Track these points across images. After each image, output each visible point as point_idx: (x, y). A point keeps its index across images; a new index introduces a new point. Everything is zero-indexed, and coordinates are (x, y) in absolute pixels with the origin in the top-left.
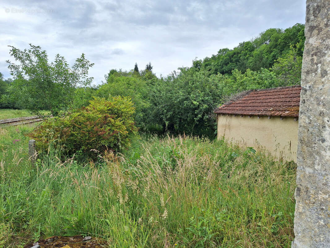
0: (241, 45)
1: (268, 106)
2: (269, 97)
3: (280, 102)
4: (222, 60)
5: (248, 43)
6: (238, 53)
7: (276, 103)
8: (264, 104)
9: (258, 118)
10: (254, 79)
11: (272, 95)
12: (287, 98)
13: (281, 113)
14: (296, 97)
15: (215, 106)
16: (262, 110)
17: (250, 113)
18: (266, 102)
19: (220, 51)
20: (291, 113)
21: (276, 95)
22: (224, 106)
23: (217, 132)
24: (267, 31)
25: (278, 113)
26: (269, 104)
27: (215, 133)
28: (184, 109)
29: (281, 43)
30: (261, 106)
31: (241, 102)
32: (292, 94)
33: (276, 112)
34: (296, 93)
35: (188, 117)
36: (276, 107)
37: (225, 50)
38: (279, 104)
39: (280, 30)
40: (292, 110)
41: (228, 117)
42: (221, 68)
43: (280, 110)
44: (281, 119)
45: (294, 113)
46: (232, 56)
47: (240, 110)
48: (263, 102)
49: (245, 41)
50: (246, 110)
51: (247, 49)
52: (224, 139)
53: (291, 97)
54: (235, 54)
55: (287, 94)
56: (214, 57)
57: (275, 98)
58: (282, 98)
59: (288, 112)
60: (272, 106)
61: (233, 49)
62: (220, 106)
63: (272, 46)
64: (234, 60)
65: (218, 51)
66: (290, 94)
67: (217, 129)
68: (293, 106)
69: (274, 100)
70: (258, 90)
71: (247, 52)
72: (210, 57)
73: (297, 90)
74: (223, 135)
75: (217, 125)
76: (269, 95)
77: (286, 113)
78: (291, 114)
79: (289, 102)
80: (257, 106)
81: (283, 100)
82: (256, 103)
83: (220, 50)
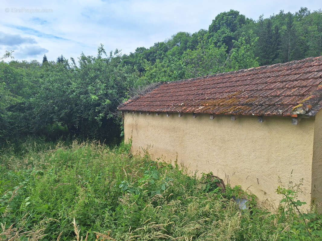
0: (156, 45)
1: (179, 100)
2: (179, 90)
3: (192, 95)
4: (140, 58)
5: (162, 44)
6: (154, 53)
7: (187, 96)
8: (174, 98)
9: (167, 116)
10: (165, 72)
11: (183, 87)
12: (199, 90)
13: (193, 109)
14: (209, 89)
15: (121, 101)
16: (171, 106)
17: (158, 110)
18: (176, 96)
19: (138, 50)
20: (206, 108)
21: (186, 87)
22: (130, 100)
23: (123, 133)
24: (178, 34)
25: (190, 109)
26: (180, 98)
27: (121, 135)
28: (85, 106)
29: (189, 46)
30: (170, 101)
31: (149, 95)
32: (204, 85)
33: (188, 108)
34: (209, 84)
35: (89, 116)
36: (187, 101)
37: (142, 49)
38: (191, 97)
39: (188, 34)
40: (207, 105)
41: (135, 115)
42: (139, 66)
43: (193, 105)
44: (194, 117)
45: (210, 109)
46: (149, 55)
47: (147, 106)
48: (172, 96)
49: (160, 42)
50: (153, 106)
51: (162, 50)
52: (131, 142)
53: (204, 89)
54: (151, 53)
55: (199, 85)
56: (132, 55)
57: (186, 91)
58: (194, 90)
59: (202, 107)
60: (183, 100)
61: (149, 49)
62: (125, 101)
63: (183, 48)
64: (151, 59)
65: (136, 49)
66: (203, 85)
67: (123, 130)
68: (208, 99)
69: (186, 93)
70: (168, 83)
71: (162, 52)
72: (128, 55)
73: (209, 80)
74: (130, 138)
75: (123, 125)
76: (179, 88)
77: (200, 108)
78: (206, 110)
79: (202, 94)
80: (166, 101)
81: (195, 92)
82: (165, 96)
83: (138, 48)
